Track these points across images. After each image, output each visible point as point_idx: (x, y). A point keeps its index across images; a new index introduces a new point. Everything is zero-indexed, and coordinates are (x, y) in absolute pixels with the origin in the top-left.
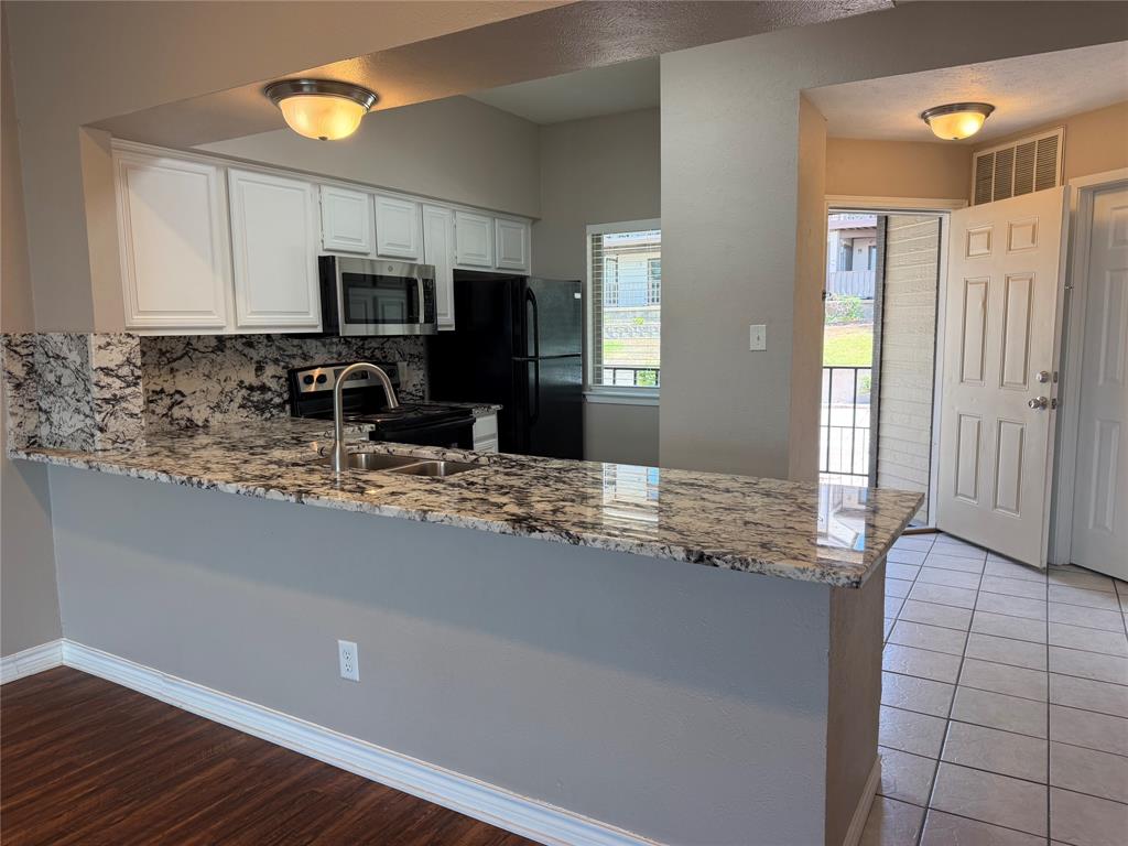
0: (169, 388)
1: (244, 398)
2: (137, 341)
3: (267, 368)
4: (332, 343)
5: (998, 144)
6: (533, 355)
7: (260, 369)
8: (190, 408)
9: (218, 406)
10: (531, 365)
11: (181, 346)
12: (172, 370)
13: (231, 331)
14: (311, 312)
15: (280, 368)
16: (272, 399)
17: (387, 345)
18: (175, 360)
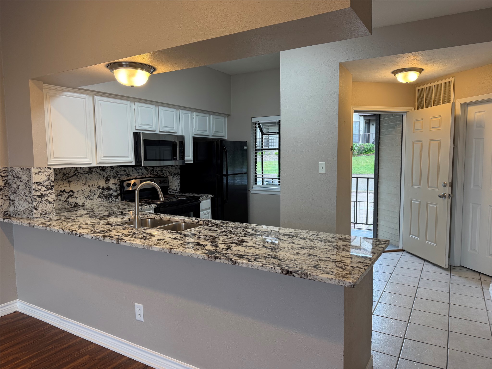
0: (67, 189)
1: (100, 193)
2: (52, 170)
3: (110, 179)
4: (139, 169)
5: (427, 84)
6: (226, 173)
7: (107, 180)
8: (76, 198)
9: (89, 197)
10: (225, 178)
11: (73, 171)
12: (69, 182)
13: (94, 165)
14: (130, 157)
15: (116, 180)
16: (112, 193)
17: (164, 169)
18: (70, 177)
